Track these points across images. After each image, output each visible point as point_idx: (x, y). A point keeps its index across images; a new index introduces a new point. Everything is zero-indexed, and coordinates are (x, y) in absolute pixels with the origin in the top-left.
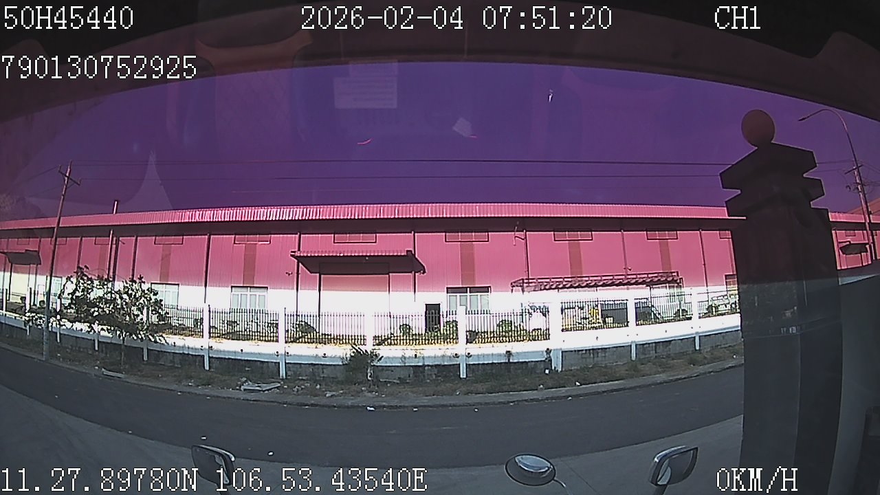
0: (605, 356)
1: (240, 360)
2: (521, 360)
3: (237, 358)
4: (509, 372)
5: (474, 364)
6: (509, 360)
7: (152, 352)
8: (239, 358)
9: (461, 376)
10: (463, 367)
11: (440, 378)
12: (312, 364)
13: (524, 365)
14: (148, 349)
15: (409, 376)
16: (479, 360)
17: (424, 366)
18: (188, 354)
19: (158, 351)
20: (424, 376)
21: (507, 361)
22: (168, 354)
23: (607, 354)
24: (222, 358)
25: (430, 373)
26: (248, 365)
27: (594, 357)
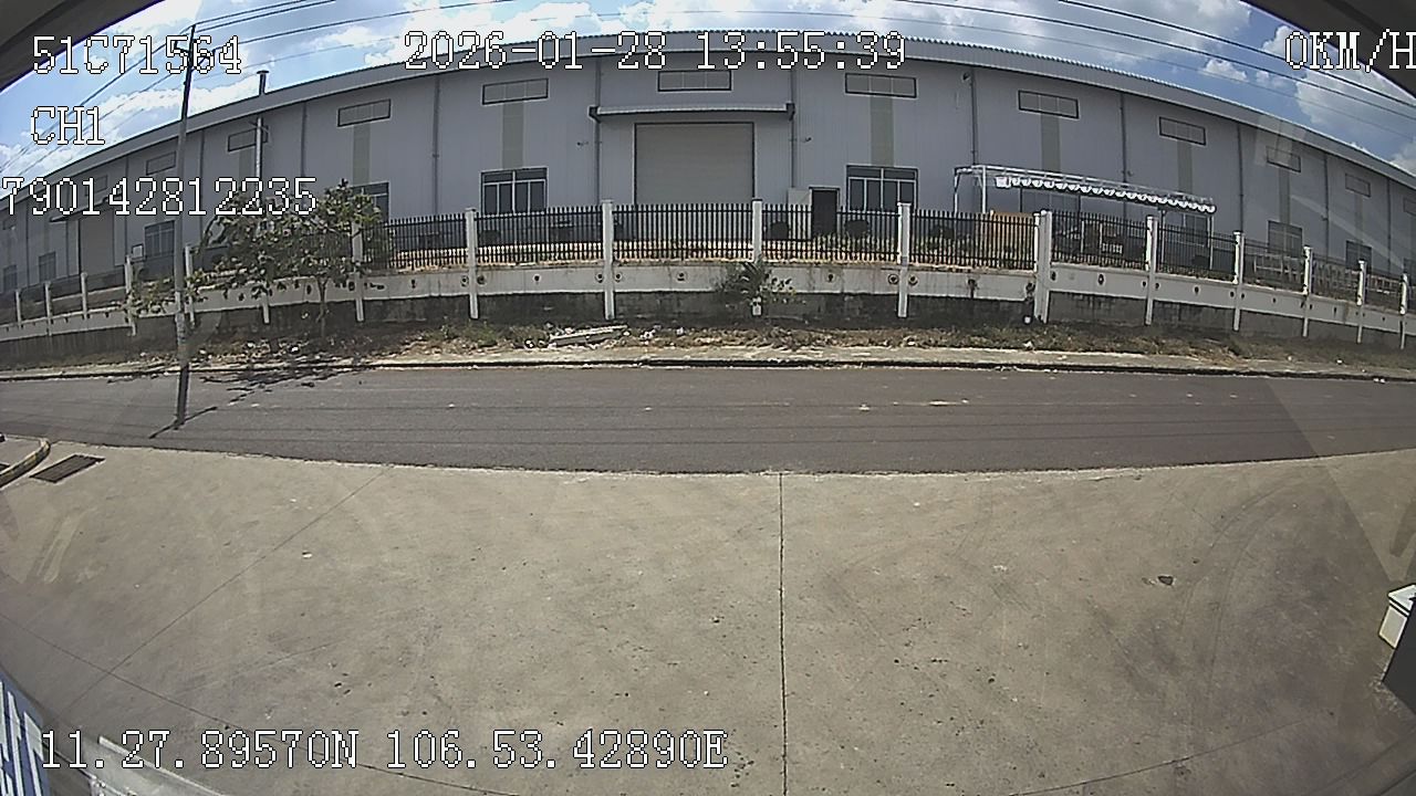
0: (1109, 310)
1: (533, 294)
2: (989, 298)
3: (527, 292)
4: (972, 313)
5: (919, 296)
6: (972, 295)
7: (372, 305)
8: (532, 292)
9: (899, 315)
10: (903, 302)
11: (866, 316)
12: (660, 292)
13: (994, 305)
14: (363, 301)
15: (819, 310)
16: (927, 291)
17: (843, 294)
18: (440, 296)
19: (384, 301)
20: (842, 311)
21: (969, 296)
22: (402, 302)
23: (1113, 307)
24: (502, 295)
25: (851, 306)
26: (548, 303)
27: (1093, 309)
